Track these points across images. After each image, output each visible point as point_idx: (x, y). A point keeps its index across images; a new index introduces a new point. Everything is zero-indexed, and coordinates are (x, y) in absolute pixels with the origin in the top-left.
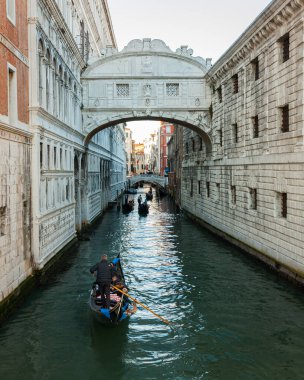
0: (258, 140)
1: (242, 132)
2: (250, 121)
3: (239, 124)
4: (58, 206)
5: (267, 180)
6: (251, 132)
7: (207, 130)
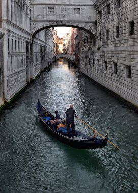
0: (118, 38)
1: (111, 34)
2: (115, 28)
3: (110, 30)
4: (17, 70)
5: (122, 59)
6: (115, 34)
7: (94, 33)
